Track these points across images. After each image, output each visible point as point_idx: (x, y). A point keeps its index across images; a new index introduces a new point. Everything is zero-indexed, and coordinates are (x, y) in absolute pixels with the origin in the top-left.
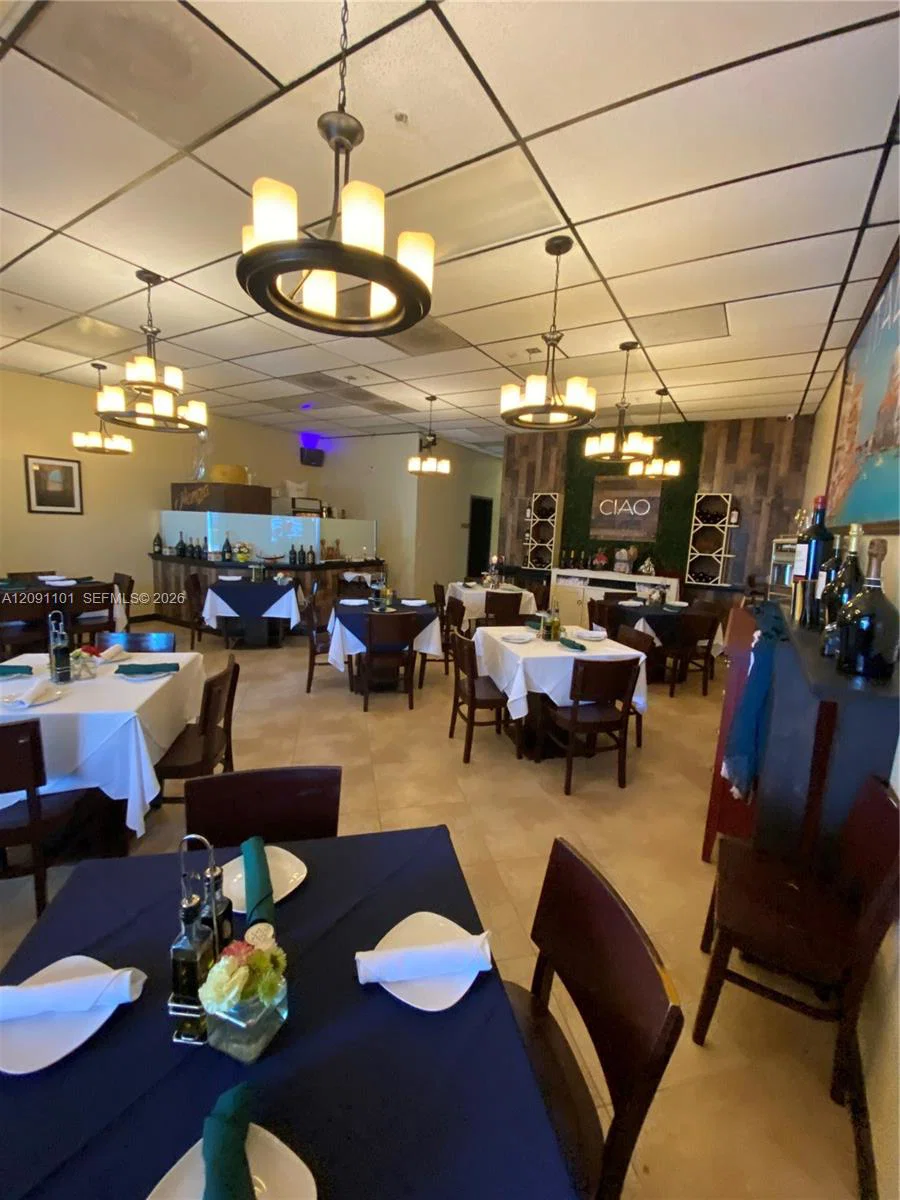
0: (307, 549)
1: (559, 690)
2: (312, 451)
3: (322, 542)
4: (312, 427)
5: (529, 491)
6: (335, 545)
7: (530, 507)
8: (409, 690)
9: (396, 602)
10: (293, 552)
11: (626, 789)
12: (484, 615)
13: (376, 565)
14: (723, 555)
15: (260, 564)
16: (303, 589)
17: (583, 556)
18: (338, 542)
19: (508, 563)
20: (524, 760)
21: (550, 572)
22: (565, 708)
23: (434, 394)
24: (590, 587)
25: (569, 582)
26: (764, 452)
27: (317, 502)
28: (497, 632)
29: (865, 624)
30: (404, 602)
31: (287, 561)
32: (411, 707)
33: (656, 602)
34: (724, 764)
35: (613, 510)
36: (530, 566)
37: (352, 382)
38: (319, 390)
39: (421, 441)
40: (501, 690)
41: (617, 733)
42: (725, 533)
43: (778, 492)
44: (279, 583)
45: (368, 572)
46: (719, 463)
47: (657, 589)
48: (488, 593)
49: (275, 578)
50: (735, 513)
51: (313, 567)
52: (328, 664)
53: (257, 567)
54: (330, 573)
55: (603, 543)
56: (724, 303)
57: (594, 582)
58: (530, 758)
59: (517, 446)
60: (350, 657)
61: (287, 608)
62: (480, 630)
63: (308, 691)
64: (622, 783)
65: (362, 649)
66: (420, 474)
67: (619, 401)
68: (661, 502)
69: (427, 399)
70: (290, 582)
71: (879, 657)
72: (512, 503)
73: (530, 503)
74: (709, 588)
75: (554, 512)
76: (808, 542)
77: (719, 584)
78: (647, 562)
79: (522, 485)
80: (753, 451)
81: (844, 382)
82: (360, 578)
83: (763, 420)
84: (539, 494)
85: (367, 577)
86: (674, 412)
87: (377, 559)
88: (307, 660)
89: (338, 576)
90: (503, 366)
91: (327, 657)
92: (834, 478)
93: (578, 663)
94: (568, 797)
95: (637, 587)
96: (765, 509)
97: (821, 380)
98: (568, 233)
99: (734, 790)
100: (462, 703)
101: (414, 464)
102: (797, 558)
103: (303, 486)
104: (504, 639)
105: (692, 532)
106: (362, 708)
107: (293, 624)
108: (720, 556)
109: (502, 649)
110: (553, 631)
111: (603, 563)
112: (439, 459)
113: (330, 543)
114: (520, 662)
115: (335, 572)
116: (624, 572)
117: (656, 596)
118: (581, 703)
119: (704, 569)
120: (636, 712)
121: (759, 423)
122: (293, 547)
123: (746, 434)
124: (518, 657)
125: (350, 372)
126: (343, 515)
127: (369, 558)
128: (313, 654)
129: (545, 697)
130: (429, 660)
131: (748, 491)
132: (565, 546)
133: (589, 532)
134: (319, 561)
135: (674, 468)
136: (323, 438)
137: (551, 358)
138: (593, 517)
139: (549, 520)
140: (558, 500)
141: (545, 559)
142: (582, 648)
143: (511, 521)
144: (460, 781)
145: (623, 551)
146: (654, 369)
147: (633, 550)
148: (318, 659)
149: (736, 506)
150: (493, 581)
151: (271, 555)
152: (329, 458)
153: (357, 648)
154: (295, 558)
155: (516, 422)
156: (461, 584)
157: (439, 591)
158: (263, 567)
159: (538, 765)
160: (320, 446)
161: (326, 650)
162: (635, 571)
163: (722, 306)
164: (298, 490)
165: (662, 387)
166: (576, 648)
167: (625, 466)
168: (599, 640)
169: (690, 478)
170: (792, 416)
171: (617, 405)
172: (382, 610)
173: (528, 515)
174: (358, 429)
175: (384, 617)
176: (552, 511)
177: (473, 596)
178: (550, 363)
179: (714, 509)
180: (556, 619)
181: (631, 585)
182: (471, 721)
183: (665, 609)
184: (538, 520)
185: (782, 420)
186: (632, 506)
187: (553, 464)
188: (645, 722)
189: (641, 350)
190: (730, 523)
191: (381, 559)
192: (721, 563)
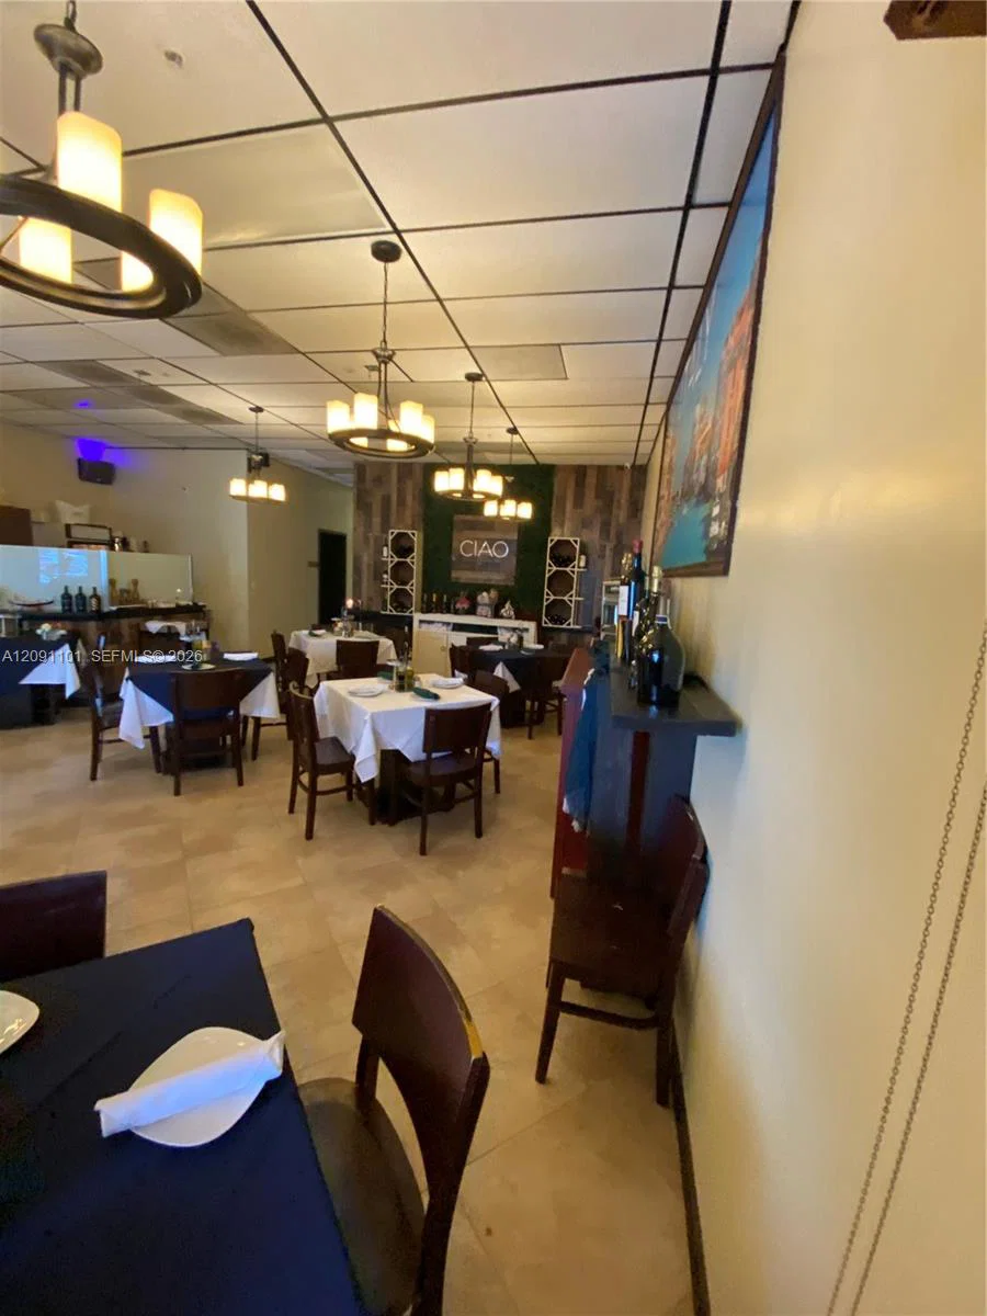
0: (88, 592)
1: (411, 744)
2: (95, 464)
3: (112, 583)
4: (92, 433)
5: (385, 527)
6: (132, 588)
7: (387, 546)
8: (237, 765)
9: (216, 656)
10: (66, 596)
11: (482, 839)
12: (335, 667)
13: (194, 611)
14: (573, 599)
15: (13, 613)
16: (85, 644)
17: (445, 600)
18: (135, 583)
19: (365, 608)
20: (379, 826)
21: (411, 618)
22: (417, 763)
23: (259, 405)
24: (455, 633)
25: (433, 628)
26: (607, 497)
27: (106, 531)
28: (342, 686)
29: (656, 657)
30: (227, 656)
31: (58, 608)
32: (241, 783)
33: (514, 646)
34: (565, 800)
35: (473, 552)
36: (390, 611)
37: (145, 379)
38: (95, 384)
39: (250, 460)
40: (349, 751)
41: (472, 782)
42: (575, 577)
43: (619, 536)
44: (45, 638)
45: (181, 620)
46: (569, 506)
47: (517, 632)
48: (339, 642)
49: (39, 632)
50: (583, 557)
51: (100, 616)
52: (120, 741)
53: (9, 617)
54: (125, 623)
55: (465, 586)
56: (559, 345)
57: (458, 627)
58: (384, 823)
59: (369, 476)
60: (154, 730)
61: (59, 670)
62: (325, 684)
63: (93, 778)
64: (479, 834)
65: (170, 718)
66: (247, 499)
67: (466, 435)
68: (518, 545)
69: (251, 409)
70: (63, 636)
71: (668, 686)
72: (366, 539)
73: (386, 540)
74: (564, 630)
75: (413, 551)
76: (629, 584)
77: (572, 626)
78: (508, 605)
79: (377, 520)
80: (597, 497)
81: (665, 436)
82: (169, 627)
83: (606, 467)
84: (396, 531)
85: (181, 627)
86: (525, 452)
87: (195, 604)
88: (89, 738)
89: (138, 625)
90: (341, 382)
91: (118, 732)
92: (658, 526)
93: (429, 713)
94: (424, 857)
95: (499, 631)
96: (608, 553)
97: (649, 433)
98: (394, 239)
99: (575, 825)
100: (303, 772)
101: (238, 487)
102: (620, 599)
103: (84, 509)
104: (353, 694)
105: (547, 576)
106: (172, 790)
107: (69, 693)
108: (572, 598)
109: (350, 704)
110: (406, 680)
111: (466, 606)
112: (270, 482)
113: (122, 584)
114: (367, 718)
115: (134, 621)
116: (486, 616)
117: (514, 640)
118: (434, 755)
119: (558, 612)
120: (492, 759)
121: (602, 470)
122: (66, 588)
123: (591, 480)
124: (365, 714)
125: (140, 366)
126: (146, 548)
127: (183, 603)
128: (98, 728)
129: (397, 753)
130: (265, 725)
131: (593, 536)
132: (427, 587)
133: (450, 573)
134: (107, 608)
135: (525, 511)
136: (111, 448)
137: (383, 379)
138: (454, 559)
139: (408, 560)
140: (417, 538)
141: (407, 603)
142: (436, 697)
143: (366, 559)
144: (300, 861)
145: (485, 594)
146: (502, 406)
147: (493, 593)
148: (107, 735)
149: (583, 552)
150: (345, 628)
151: (33, 600)
152: (122, 472)
153: (161, 717)
154: (70, 605)
155: (349, 446)
156: (306, 632)
157: (279, 641)
158: (18, 617)
159: (393, 829)
160: (107, 457)
161: (115, 723)
162: (497, 615)
163: (557, 348)
164: (76, 514)
165: (512, 426)
166: (429, 697)
167: (481, 504)
168: (454, 687)
169: (542, 520)
170: (628, 465)
171: (465, 439)
172: (195, 667)
173: (385, 554)
174: (160, 438)
175: (198, 676)
176: (410, 550)
177: (320, 647)
178: (383, 385)
179: (564, 553)
180: (409, 668)
181: (493, 630)
182: (313, 792)
183: (523, 652)
184: (396, 559)
185: (621, 468)
186: (491, 548)
187: (409, 499)
188: (501, 768)
189: (486, 383)
190: (579, 567)
191: (201, 604)
192: (573, 606)
